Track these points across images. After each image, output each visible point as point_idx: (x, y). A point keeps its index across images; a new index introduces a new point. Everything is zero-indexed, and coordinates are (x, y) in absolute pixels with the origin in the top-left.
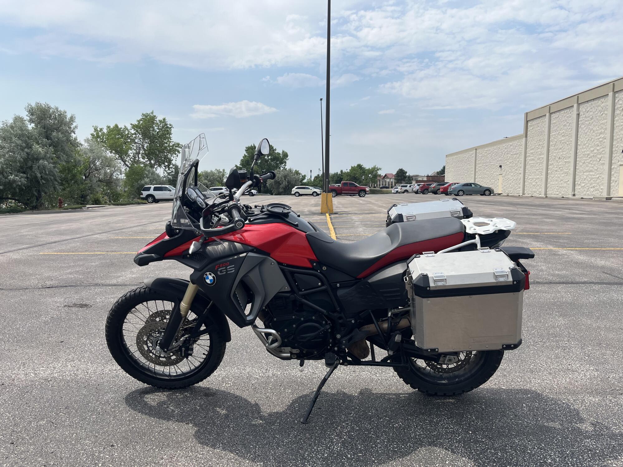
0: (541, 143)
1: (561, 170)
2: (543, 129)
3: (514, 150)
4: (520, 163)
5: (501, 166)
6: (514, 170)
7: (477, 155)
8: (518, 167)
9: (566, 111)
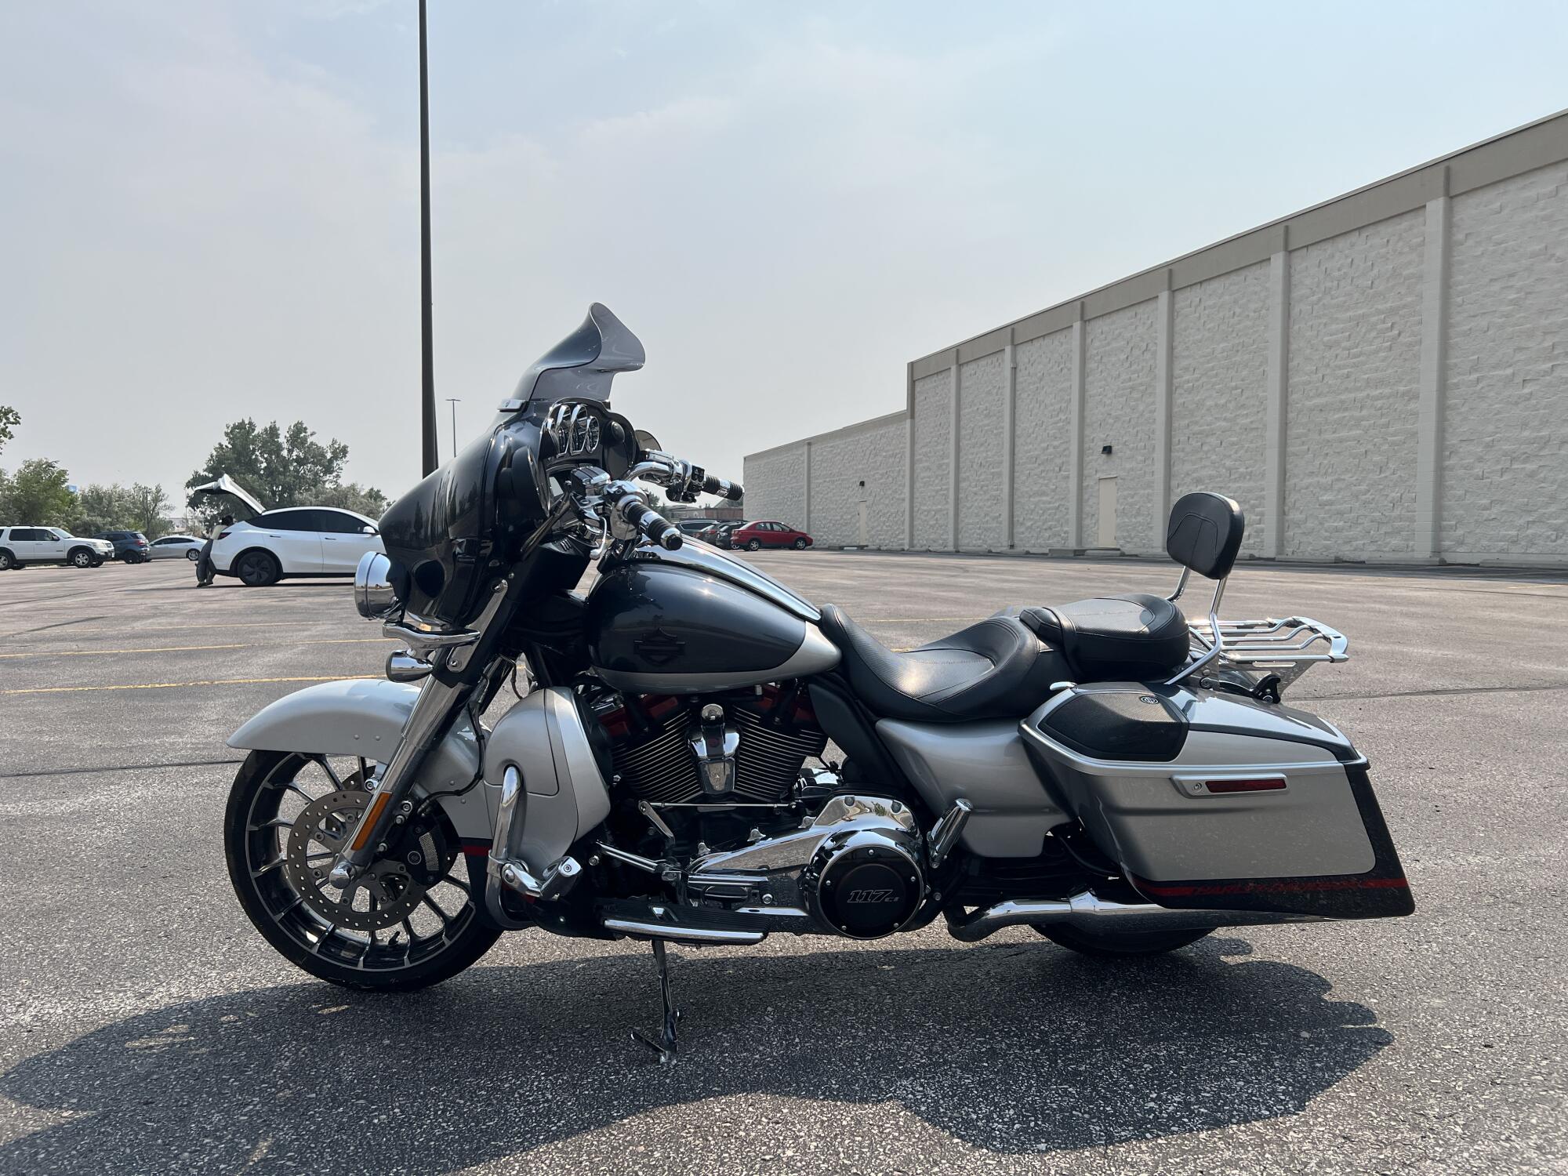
0: (943, 432)
1: (985, 492)
2: (946, 401)
3: (888, 448)
4: (903, 477)
5: (862, 484)
6: (889, 492)
7: (813, 456)
8: (900, 485)
9: (989, 360)
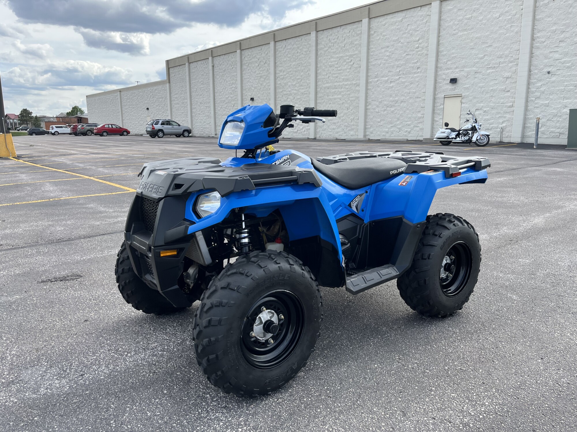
0: (183, 89)
1: (203, 114)
2: (184, 77)
3: (159, 95)
4: (167, 107)
5: (148, 109)
6: (161, 112)
7: (122, 96)
8: (165, 110)
9: (202, 62)
